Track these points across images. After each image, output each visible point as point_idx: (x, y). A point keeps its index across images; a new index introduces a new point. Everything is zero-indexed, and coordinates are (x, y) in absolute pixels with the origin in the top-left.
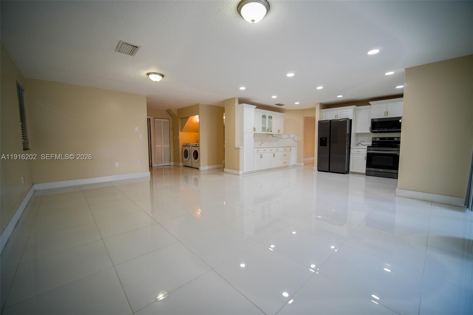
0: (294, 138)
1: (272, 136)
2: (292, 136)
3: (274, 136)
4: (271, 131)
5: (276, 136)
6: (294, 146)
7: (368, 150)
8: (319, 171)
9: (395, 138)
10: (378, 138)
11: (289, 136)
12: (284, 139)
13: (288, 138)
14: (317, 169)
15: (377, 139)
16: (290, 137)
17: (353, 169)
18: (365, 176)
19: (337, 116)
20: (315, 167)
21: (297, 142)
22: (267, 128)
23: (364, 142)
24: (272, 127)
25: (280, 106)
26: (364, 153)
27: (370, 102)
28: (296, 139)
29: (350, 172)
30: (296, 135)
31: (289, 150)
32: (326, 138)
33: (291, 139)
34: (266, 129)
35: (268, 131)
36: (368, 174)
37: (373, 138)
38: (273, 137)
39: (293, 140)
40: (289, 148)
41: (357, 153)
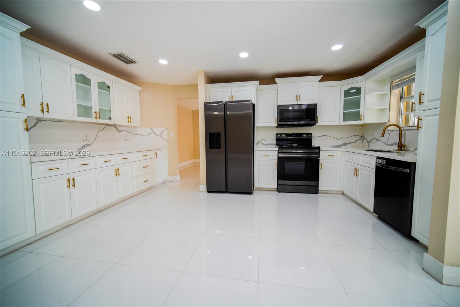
0: (161, 134)
1: (116, 130)
2: (158, 131)
3: (120, 129)
4: (110, 119)
5: (125, 130)
6: (163, 148)
7: (278, 153)
8: (209, 192)
9: (304, 134)
10: (284, 134)
11: (152, 130)
12: (142, 135)
13: (150, 134)
14: (207, 190)
15: (284, 136)
16: (154, 133)
17: (259, 183)
18: (276, 193)
19: (233, 97)
20: (203, 187)
21: (167, 141)
22: (96, 108)
23: (265, 140)
24: (110, 108)
25: (127, 63)
26: (274, 158)
27: (277, 80)
28: (165, 135)
29: (255, 188)
30: (166, 129)
31: (154, 156)
32: (219, 134)
33: (157, 135)
34: (93, 111)
35: (100, 114)
36: (280, 189)
37: (277, 134)
38: (119, 131)
39: (160, 137)
40: (153, 153)
41: (264, 157)
